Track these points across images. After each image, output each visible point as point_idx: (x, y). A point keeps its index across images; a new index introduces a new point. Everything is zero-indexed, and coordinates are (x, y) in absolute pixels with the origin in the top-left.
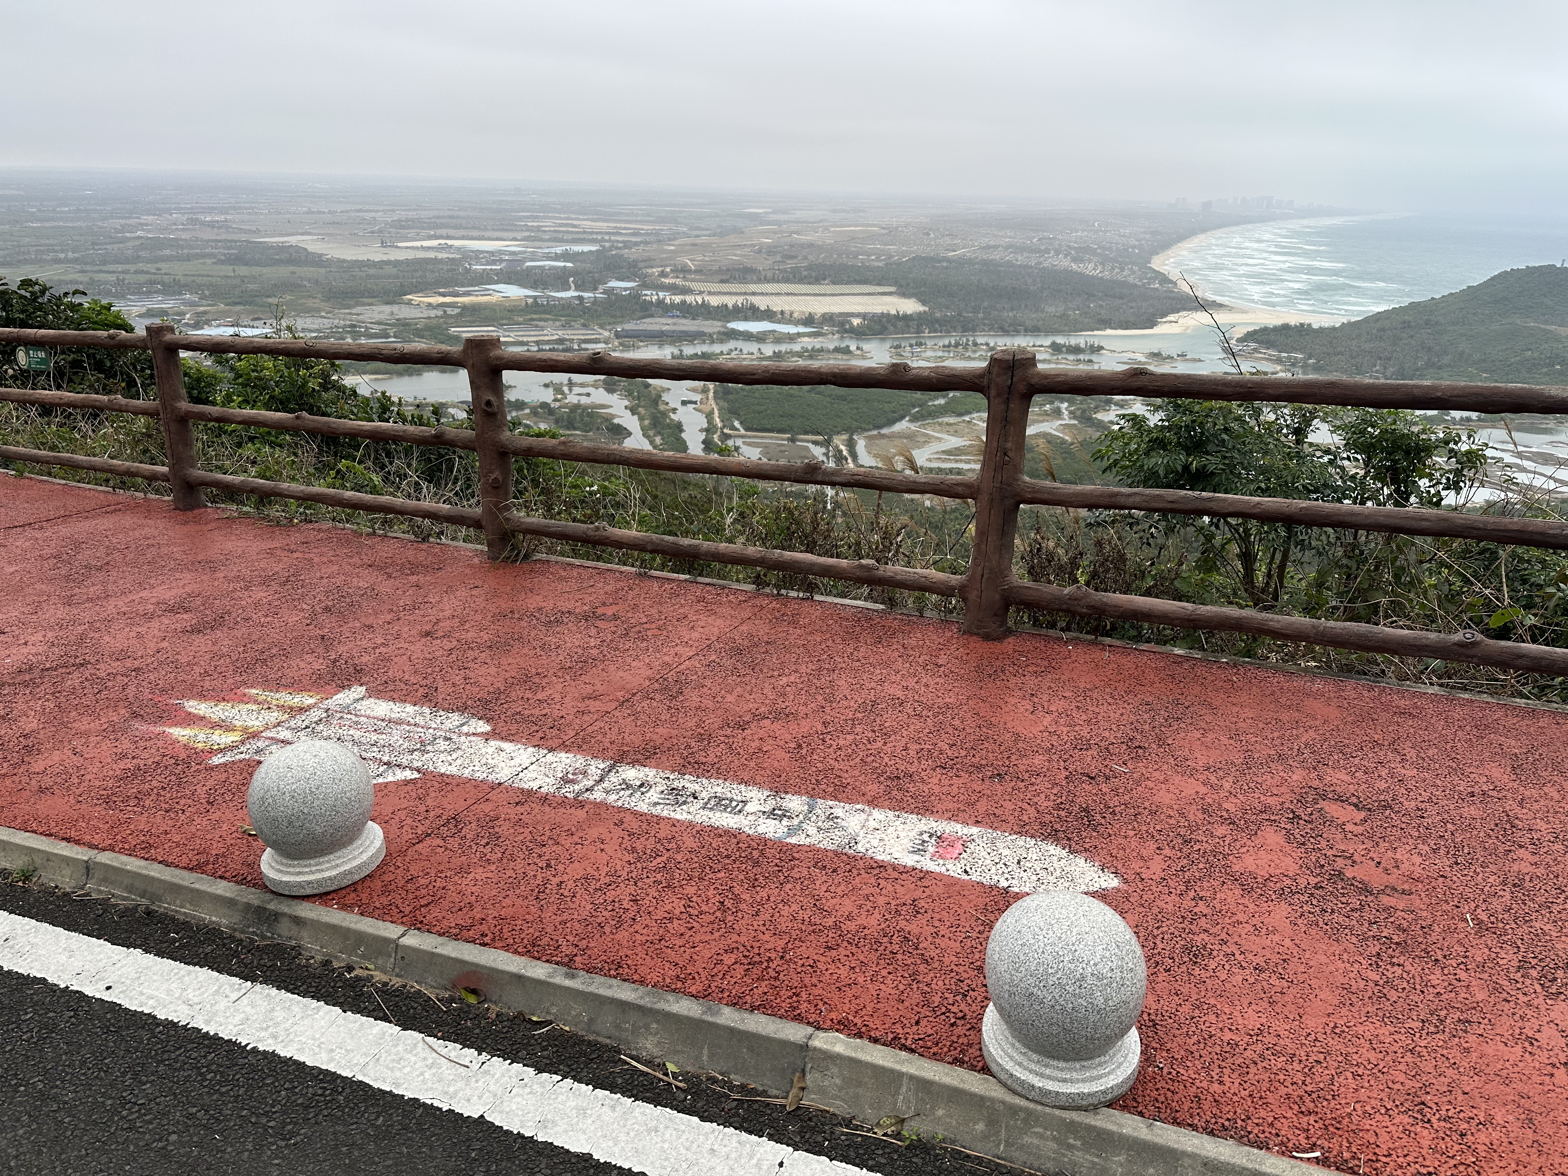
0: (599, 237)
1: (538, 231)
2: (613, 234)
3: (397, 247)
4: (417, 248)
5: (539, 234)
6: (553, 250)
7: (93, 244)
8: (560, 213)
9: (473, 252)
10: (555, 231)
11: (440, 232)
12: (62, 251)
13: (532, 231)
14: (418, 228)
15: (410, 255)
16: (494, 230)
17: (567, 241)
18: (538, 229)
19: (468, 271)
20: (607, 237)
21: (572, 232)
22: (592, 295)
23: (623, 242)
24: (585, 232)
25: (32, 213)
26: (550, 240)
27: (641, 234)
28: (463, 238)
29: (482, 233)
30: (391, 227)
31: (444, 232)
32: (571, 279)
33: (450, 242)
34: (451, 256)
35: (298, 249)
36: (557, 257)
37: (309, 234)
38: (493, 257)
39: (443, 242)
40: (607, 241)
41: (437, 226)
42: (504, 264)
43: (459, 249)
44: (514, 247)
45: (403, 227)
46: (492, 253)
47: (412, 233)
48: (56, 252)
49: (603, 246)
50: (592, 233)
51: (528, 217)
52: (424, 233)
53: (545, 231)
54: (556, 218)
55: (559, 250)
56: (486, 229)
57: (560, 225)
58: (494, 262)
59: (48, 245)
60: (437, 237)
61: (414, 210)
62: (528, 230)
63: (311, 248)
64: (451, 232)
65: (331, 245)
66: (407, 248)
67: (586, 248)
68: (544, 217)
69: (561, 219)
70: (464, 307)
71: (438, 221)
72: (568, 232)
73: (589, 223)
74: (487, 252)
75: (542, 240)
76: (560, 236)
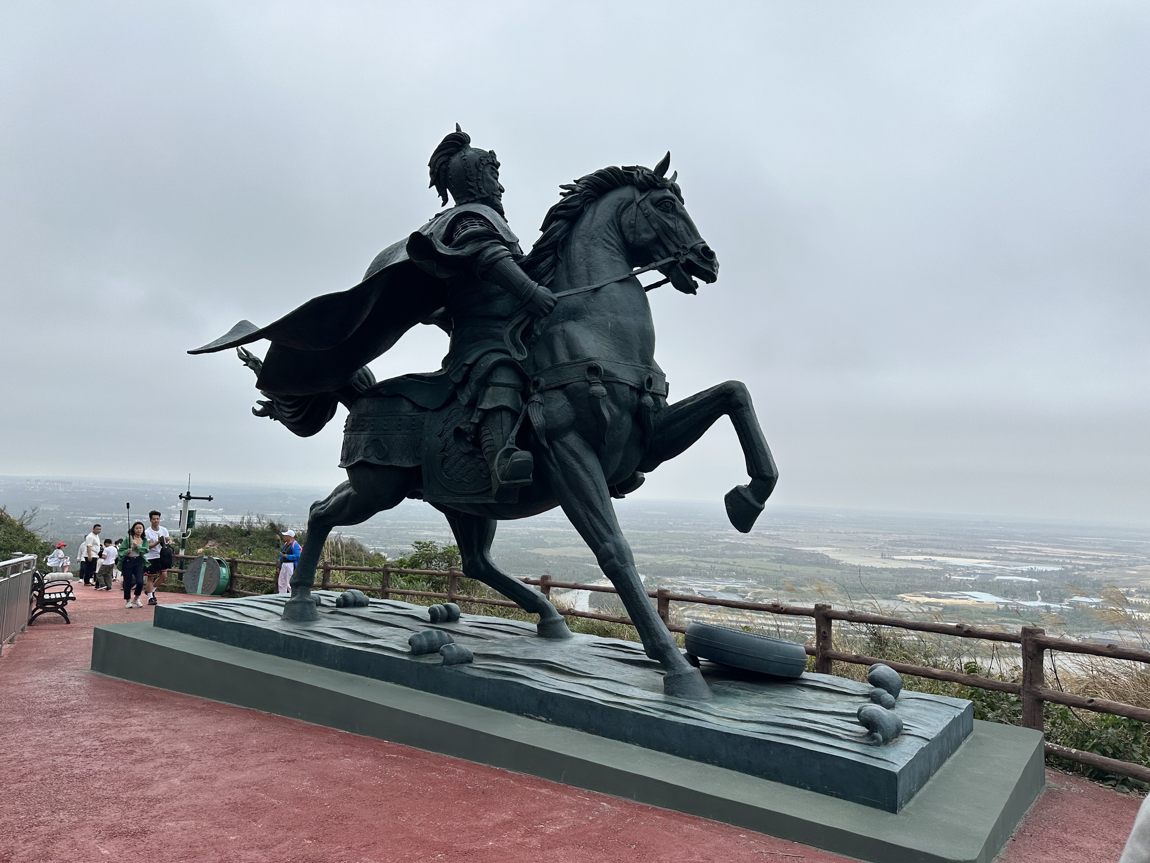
0: (1061, 560)
1: (1005, 553)
2: (1073, 558)
3: (893, 559)
4: (908, 561)
5: (1007, 556)
6: (1020, 568)
7: (701, 544)
8: (1024, 540)
9: (952, 566)
10: (1020, 554)
11: (925, 550)
12: (683, 548)
13: (1000, 553)
14: (908, 546)
15: (903, 565)
16: (968, 550)
17: (1031, 562)
18: (1005, 552)
19: (948, 580)
20: (1068, 561)
21: (1035, 555)
22: (1059, 606)
23: (1083, 565)
24: (1047, 556)
25: (671, 525)
26: (1015, 561)
27: (1100, 560)
28: (943, 555)
29: (959, 553)
30: (889, 544)
31: (929, 550)
32: (1039, 592)
33: (933, 558)
34: (934, 568)
35: (822, 556)
36: (1023, 574)
37: (831, 546)
38: (968, 571)
39: (928, 557)
40: (1068, 564)
41: (922, 546)
42: (978, 576)
43: (940, 563)
44: (985, 564)
45: (898, 546)
46: (968, 568)
47: (904, 549)
48: (680, 547)
49: (1066, 568)
50: (1054, 557)
51: (995, 542)
52: (913, 550)
53: (1011, 554)
54: (1021, 544)
55: (1025, 568)
56: (961, 550)
57: (1024, 550)
58: (969, 575)
59: (676, 544)
60: (923, 554)
61: (906, 534)
62: (996, 552)
63: (832, 556)
64: (934, 551)
65: (846, 555)
66: (900, 560)
67: (1050, 568)
68: (1010, 543)
69: (1024, 544)
70: (945, 607)
71: (924, 542)
72: (1032, 555)
73: (1050, 549)
74: (963, 567)
75: (1009, 560)
76: (1025, 557)
